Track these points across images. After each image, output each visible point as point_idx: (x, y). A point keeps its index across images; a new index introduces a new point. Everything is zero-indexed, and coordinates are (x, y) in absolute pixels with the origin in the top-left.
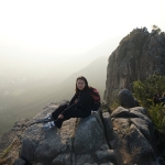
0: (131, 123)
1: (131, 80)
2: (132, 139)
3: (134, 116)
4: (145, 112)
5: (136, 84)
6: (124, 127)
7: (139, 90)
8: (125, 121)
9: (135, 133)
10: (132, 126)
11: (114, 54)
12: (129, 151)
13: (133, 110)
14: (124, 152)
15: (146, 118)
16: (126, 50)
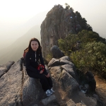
0: (62, 69)
1: (56, 39)
2: (64, 80)
3: (64, 64)
4: (69, 59)
5: (60, 41)
6: (58, 73)
7: (63, 45)
8: (57, 68)
9: (67, 76)
10: (64, 71)
11: (44, 22)
12: (64, 90)
13: (62, 59)
14: (61, 91)
15: (71, 63)
16: (51, 20)
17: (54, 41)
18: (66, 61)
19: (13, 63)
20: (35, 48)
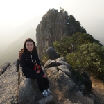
2: (61, 81)
3: (60, 64)
4: (65, 60)
5: (55, 43)
6: (54, 74)
7: (58, 47)
8: (54, 69)
9: (63, 76)
10: (60, 72)
12: (61, 90)
13: (58, 60)
14: (57, 91)
15: (67, 64)
16: (46, 23)
17: (49, 43)
18: (62, 62)
19: (9, 64)
20: (30, 48)
